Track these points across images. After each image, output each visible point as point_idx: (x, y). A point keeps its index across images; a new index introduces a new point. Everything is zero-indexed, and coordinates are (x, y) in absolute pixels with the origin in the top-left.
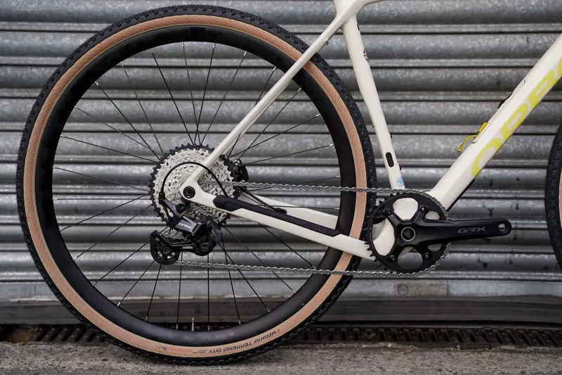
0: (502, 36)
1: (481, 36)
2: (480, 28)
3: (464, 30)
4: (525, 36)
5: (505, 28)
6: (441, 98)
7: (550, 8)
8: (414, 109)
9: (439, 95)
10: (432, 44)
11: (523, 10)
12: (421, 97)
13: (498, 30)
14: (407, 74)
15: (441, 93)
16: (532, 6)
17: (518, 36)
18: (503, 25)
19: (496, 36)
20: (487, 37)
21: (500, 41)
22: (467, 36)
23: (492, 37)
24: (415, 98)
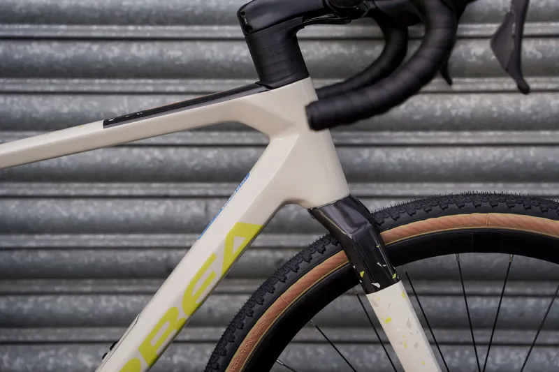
0: (169, 202)
1: (140, 201)
2: (138, 189)
3: (113, 192)
4: (203, 203)
5: (173, 189)
6: (89, 289)
7: (235, 163)
8: (47, 306)
9: (86, 285)
10: (65, 214)
11: (196, 165)
12: (57, 289)
13: (163, 192)
14: (30, 258)
15: (90, 281)
16: (209, 160)
17: (192, 203)
18: (172, 185)
19: (161, 201)
20: (147, 202)
21: (166, 210)
22: (117, 201)
23: (155, 203)
24: (48, 289)
